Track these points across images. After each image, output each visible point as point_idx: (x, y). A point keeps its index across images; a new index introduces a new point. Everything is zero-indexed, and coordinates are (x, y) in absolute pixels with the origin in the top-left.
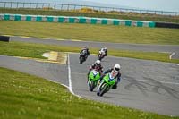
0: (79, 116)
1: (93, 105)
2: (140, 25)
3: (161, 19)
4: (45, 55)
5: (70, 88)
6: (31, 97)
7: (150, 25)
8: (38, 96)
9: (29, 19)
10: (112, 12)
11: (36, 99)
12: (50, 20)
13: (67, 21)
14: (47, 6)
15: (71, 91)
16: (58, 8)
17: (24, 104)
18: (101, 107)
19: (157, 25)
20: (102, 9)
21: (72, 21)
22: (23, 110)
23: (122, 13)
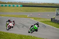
1: (1, 33)
7: (21, 6)
19: (23, 6)
20: (5, 2)
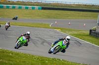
1: (8, 53)
3: (45, 5)
7: (39, 9)
10: (18, 2)
18: (12, 54)
19: (43, 8)
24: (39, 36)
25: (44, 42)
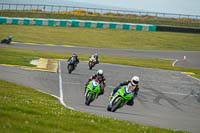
0: (71, 130)
1: (87, 118)
2: (139, 29)
3: (162, 22)
4: (33, 62)
5: (61, 99)
6: (18, 110)
7: (151, 29)
8: (25, 108)
9: (15, 23)
10: (108, 14)
11: (23, 111)
12: (39, 24)
13: (58, 24)
14: (36, 8)
15: (62, 102)
16: (48, 10)
17: (9, 117)
18: (96, 120)
19: (159, 29)
21: (63, 24)
22: (8, 124)
23: (119, 15)
24: (151, 85)
25: (160, 96)
